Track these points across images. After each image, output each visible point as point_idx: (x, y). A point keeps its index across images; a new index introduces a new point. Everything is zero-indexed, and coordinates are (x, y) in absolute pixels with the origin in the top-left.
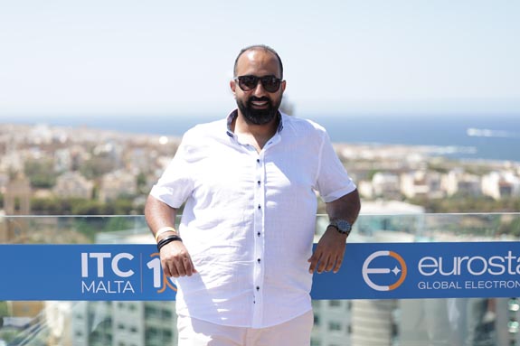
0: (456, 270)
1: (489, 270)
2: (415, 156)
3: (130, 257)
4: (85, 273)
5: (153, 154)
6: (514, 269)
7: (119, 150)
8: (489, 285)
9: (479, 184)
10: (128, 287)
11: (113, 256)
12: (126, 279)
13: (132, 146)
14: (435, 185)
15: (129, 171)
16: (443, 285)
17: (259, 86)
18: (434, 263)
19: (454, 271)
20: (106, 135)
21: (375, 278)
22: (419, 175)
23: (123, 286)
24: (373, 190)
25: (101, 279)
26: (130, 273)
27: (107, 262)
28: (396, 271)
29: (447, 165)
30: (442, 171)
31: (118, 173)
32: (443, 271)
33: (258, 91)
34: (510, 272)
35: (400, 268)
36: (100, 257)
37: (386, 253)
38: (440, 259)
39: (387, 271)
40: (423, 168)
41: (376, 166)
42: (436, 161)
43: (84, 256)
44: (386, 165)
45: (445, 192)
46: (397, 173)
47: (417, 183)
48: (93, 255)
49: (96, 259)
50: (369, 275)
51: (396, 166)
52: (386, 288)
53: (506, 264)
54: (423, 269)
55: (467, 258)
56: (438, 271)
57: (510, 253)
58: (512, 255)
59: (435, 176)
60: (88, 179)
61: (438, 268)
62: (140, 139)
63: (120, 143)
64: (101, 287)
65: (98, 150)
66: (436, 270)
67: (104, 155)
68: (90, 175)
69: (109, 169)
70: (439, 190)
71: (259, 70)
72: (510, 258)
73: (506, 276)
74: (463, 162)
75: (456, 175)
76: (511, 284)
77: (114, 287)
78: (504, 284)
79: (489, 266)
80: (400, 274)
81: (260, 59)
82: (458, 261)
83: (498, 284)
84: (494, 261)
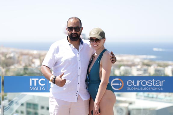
0: (138, 84)
1: (148, 85)
2: (138, 59)
3: (44, 80)
4: (31, 85)
5: (31, 58)
6: (155, 84)
7: (17, 56)
8: (147, 89)
9: (164, 70)
10: (43, 88)
11: (39, 80)
12: (43, 86)
13: (22, 54)
14: (145, 71)
15: (21, 65)
16: (134, 89)
17: (74, 30)
18: (131, 82)
19: (137, 85)
20: (11, 50)
21: (114, 86)
22: (139, 67)
23: (42, 88)
24: (120, 73)
25: (35, 86)
26: (44, 84)
27: (37, 81)
28: (121, 84)
29: (150, 63)
30: (149, 65)
31: (16, 65)
32: (134, 84)
33: (73, 32)
34: (154, 85)
35: (122, 83)
36: (35, 80)
37: (118, 79)
38: (133, 81)
39: (118, 84)
40: (141, 64)
41: (121, 63)
42: (146, 61)
43: (31, 79)
44: (125, 63)
45: (150, 74)
46: (130, 66)
47: (138, 70)
48: (33, 79)
49: (34, 80)
50: (113, 85)
51: (130, 63)
52: (118, 89)
53: (152, 83)
54: (128, 84)
55: (141, 81)
56: (133, 85)
57: (154, 79)
58: (154, 80)
59: (146, 67)
60: (3, 67)
61: (133, 84)
62: (26, 51)
63: (17, 53)
64: (35, 88)
65: (8, 56)
66: (132, 84)
67: (10, 58)
68: (5, 66)
69: (13, 64)
70: (147, 73)
71: (74, 25)
72: (154, 81)
73: (153, 86)
74: (157, 62)
75: (154, 67)
76: (154, 89)
77: (39, 89)
78: (152, 88)
79: (148, 83)
80: (122, 85)
81: (74, 22)
82: (138, 82)
83: (150, 88)
84: (149, 82)
